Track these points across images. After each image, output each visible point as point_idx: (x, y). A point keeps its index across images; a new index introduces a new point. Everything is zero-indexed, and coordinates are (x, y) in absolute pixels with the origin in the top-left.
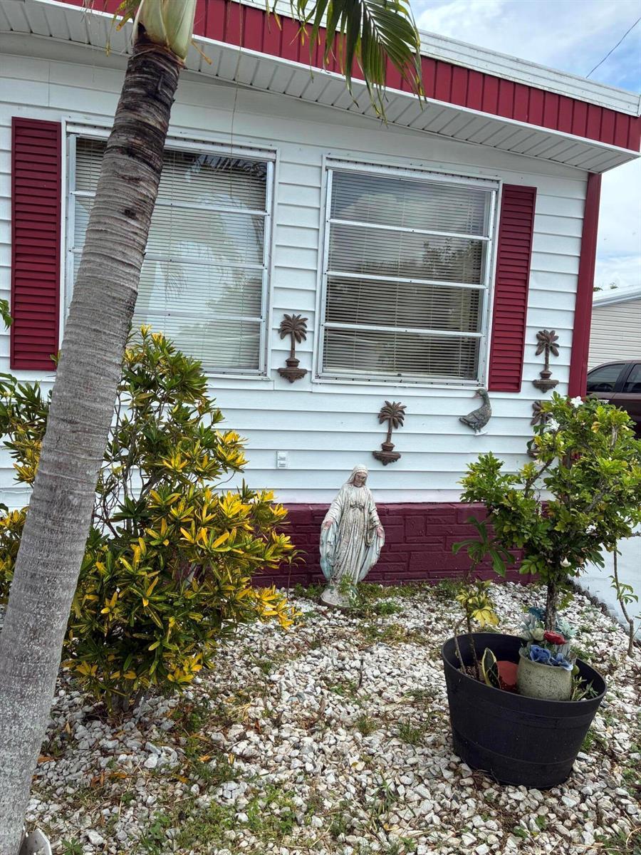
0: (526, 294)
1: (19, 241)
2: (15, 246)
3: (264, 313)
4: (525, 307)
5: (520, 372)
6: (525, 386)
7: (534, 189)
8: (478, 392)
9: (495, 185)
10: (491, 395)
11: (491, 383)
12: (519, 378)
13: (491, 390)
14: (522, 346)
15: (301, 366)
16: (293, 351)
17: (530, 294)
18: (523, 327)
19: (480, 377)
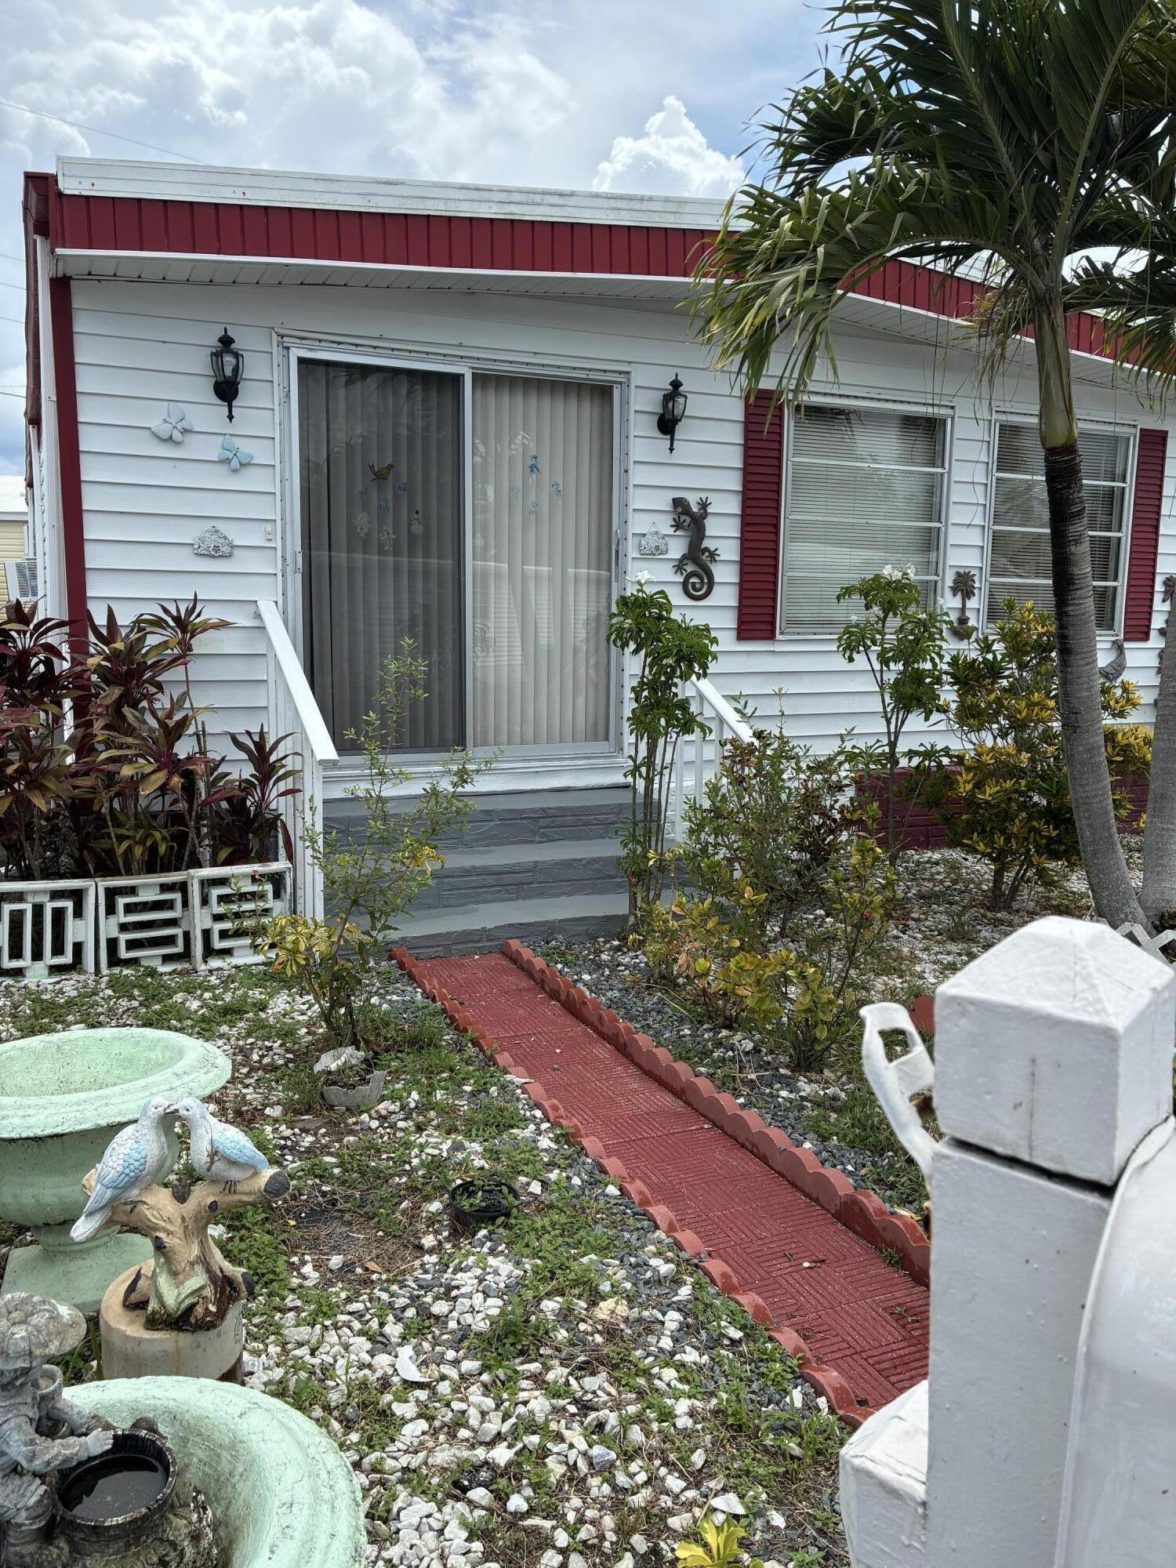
0: (1157, 540)
1: (748, 511)
2: (744, 516)
3: (940, 572)
4: (1155, 554)
5: (1149, 620)
6: (1153, 634)
7: (1166, 433)
8: (1114, 642)
9: (1133, 430)
10: (1126, 645)
11: (1126, 633)
12: (1149, 626)
13: (1126, 639)
14: (1152, 594)
15: (970, 623)
16: (963, 609)
17: (1161, 540)
18: (1154, 574)
19: (1116, 627)
